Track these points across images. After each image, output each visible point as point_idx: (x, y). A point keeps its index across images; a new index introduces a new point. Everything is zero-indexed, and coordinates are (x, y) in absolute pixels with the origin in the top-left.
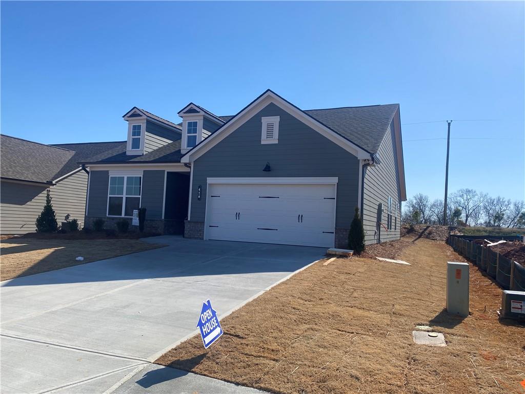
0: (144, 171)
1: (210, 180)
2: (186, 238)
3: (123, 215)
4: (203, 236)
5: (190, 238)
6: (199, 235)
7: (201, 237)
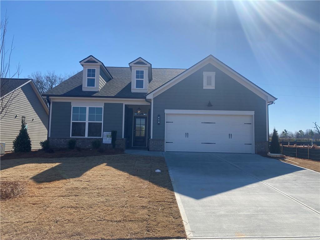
0: (105, 103)
1: (167, 111)
2: (151, 151)
3: (86, 136)
4: (164, 149)
5: (154, 151)
6: (161, 148)
7: (162, 150)
